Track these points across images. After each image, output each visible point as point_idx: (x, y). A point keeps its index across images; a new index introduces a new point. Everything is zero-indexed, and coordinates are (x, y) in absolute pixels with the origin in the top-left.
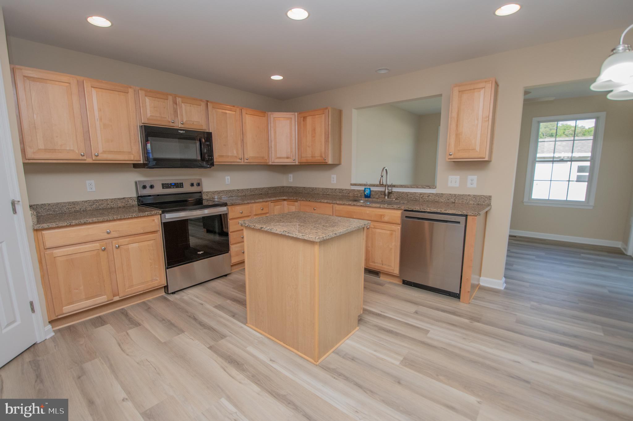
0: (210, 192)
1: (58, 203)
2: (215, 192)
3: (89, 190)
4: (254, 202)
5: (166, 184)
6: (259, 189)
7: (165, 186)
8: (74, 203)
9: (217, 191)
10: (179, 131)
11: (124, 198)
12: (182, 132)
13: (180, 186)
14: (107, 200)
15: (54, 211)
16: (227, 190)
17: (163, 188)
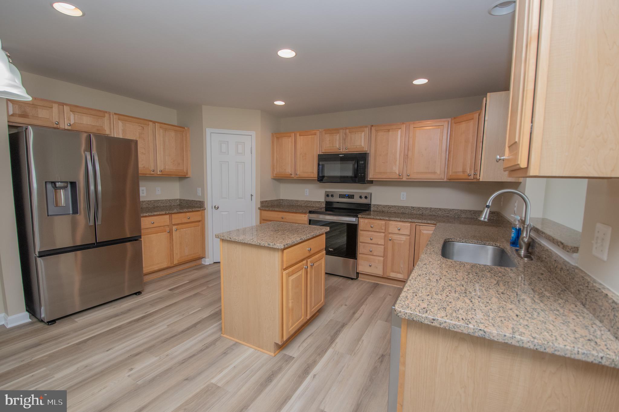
0: (381, 205)
1: (292, 200)
2: (386, 206)
3: (306, 195)
4: (388, 219)
5: (342, 195)
6: (445, 210)
9: (388, 206)
10: (340, 155)
12: (341, 156)
13: (352, 197)
14: (311, 201)
15: (290, 204)
16: (399, 206)
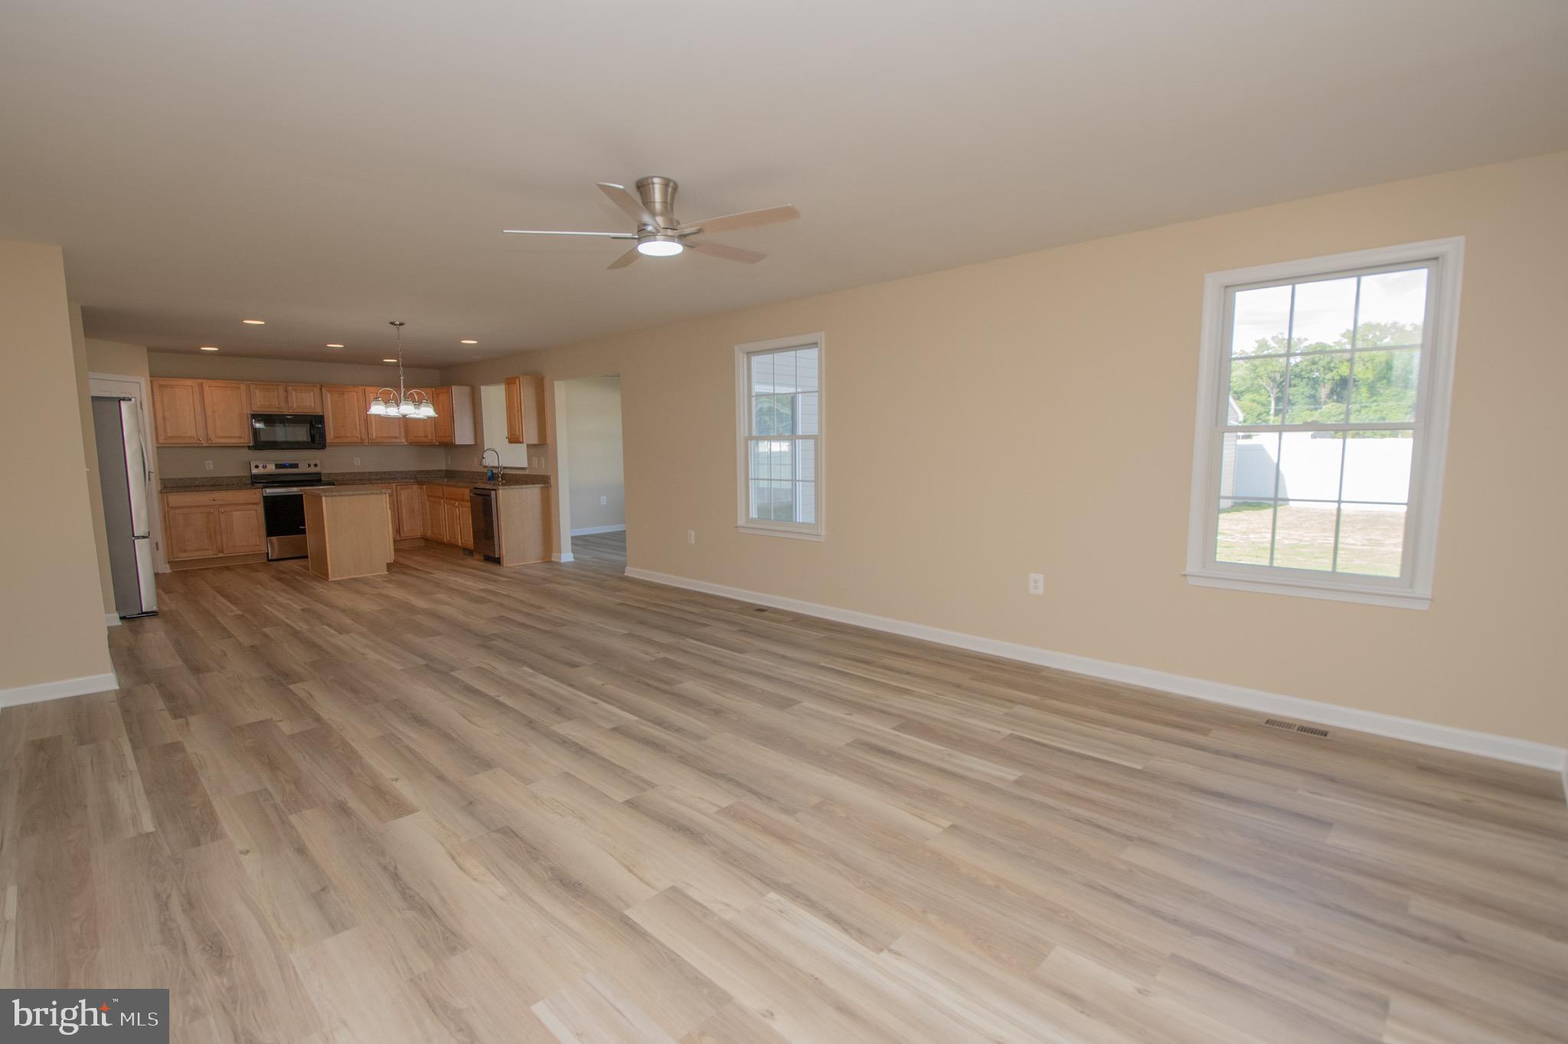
5: (279, 464)
7: (278, 466)
8: (194, 479)
10: (288, 416)
11: (238, 477)
12: (290, 417)
13: (297, 466)
17: (276, 468)
